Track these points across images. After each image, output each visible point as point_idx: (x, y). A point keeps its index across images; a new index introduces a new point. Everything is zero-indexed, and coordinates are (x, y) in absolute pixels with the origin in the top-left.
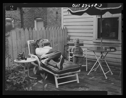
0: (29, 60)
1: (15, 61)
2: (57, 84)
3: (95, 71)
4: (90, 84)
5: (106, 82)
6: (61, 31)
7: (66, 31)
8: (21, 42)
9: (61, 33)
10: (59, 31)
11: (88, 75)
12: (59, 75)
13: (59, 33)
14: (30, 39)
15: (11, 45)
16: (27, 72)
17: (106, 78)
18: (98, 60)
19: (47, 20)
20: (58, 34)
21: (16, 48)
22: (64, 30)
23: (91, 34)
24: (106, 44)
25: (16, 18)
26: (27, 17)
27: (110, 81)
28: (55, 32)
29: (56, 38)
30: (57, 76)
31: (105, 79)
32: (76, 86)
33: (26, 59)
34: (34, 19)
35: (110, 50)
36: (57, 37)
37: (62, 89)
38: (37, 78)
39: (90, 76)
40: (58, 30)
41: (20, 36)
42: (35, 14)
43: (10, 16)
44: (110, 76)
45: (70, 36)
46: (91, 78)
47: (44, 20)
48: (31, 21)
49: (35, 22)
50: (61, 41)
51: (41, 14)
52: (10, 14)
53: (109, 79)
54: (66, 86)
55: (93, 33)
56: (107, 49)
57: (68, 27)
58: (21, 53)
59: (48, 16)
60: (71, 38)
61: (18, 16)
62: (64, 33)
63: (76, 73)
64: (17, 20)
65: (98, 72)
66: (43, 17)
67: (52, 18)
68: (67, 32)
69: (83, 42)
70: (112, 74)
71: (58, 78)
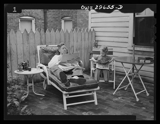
0: (34, 71)
1: (16, 72)
2: (65, 105)
3: (125, 89)
4: (112, 108)
5: (135, 105)
6: (87, 34)
7: (94, 34)
8: (28, 47)
9: (87, 37)
10: (83, 34)
11: (114, 94)
12: (67, 93)
13: (84, 37)
14: (41, 44)
15: (15, 51)
16: (32, 86)
17: (138, 100)
18: (127, 74)
19: (76, 20)
20: (82, 38)
21: (23, 55)
22: (90, 33)
23: (126, 38)
24: (145, 53)
25: (38, 17)
26: (52, 16)
27: (142, 104)
28: (78, 35)
29: (78, 44)
30: (66, 95)
31: (136, 102)
32: (92, 108)
33: (30, 70)
34: (61, 18)
35: (145, 62)
36: (80, 42)
37: (71, 112)
38: (44, 95)
39: (116, 96)
40: (81, 33)
41: (28, 40)
42: (62, 12)
43: (30, 15)
44: (145, 98)
45: (98, 41)
46: (117, 99)
47: (73, 20)
48: (58, 20)
49: (63, 21)
50: (85, 48)
51: (70, 12)
52: (29, 12)
53: (141, 102)
54: (78, 107)
55: (128, 38)
56: (141, 61)
57: (96, 29)
58: (24, 62)
59: (79, 14)
60: (99, 43)
61: (41, 14)
62: (90, 36)
63: (94, 91)
64: (39, 19)
65: (129, 91)
66: (72, 16)
67: (84, 17)
68: (96, 36)
69: (112, 49)
70: (148, 94)
71: (67, 97)
